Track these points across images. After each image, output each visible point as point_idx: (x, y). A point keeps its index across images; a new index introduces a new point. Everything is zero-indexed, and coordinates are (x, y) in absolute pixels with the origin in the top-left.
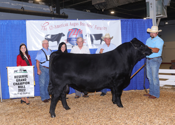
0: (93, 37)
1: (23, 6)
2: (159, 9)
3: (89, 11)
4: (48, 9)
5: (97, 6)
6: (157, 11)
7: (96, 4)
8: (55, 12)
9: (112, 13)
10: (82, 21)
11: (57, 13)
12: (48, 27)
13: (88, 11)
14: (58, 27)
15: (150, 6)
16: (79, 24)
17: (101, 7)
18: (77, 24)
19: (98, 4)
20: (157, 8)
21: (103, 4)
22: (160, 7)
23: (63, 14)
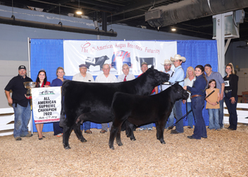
0: (143, 61)
1: (61, 19)
2: (229, 28)
3: (145, 27)
4: (92, 25)
5: (151, 22)
6: (226, 29)
7: (150, 20)
8: (101, 29)
9: (174, 30)
10: (130, 42)
11: (103, 29)
12: (89, 48)
13: (143, 27)
14: (101, 48)
15: (217, 23)
16: (127, 45)
17: (157, 24)
18: (124, 46)
19: (153, 20)
20: (226, 25)
21: (159, 21)
22: (230, 24)
23: (111, 32)
